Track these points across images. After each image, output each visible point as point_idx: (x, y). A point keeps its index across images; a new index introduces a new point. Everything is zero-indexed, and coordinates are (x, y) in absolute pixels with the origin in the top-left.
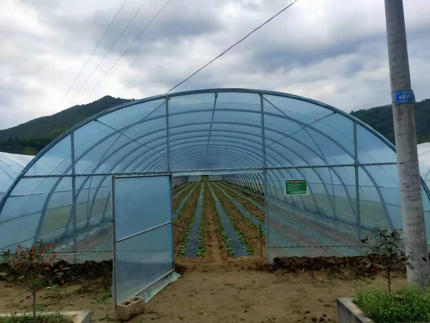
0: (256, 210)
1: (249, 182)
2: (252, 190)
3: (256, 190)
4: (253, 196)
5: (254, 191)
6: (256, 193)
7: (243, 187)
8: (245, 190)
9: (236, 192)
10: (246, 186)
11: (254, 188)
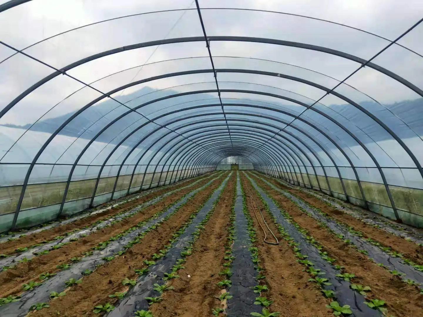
0: (301, 215)
1: (285, 171)
2: (288, 181)
3: (294, 181)
4: (291, 189)
5: (292, 182)
6: (294, 184)
7: (277, 177)
8: (279, 181)
9: (268, 183)
10: (281, 176)
11: (291, 178)
